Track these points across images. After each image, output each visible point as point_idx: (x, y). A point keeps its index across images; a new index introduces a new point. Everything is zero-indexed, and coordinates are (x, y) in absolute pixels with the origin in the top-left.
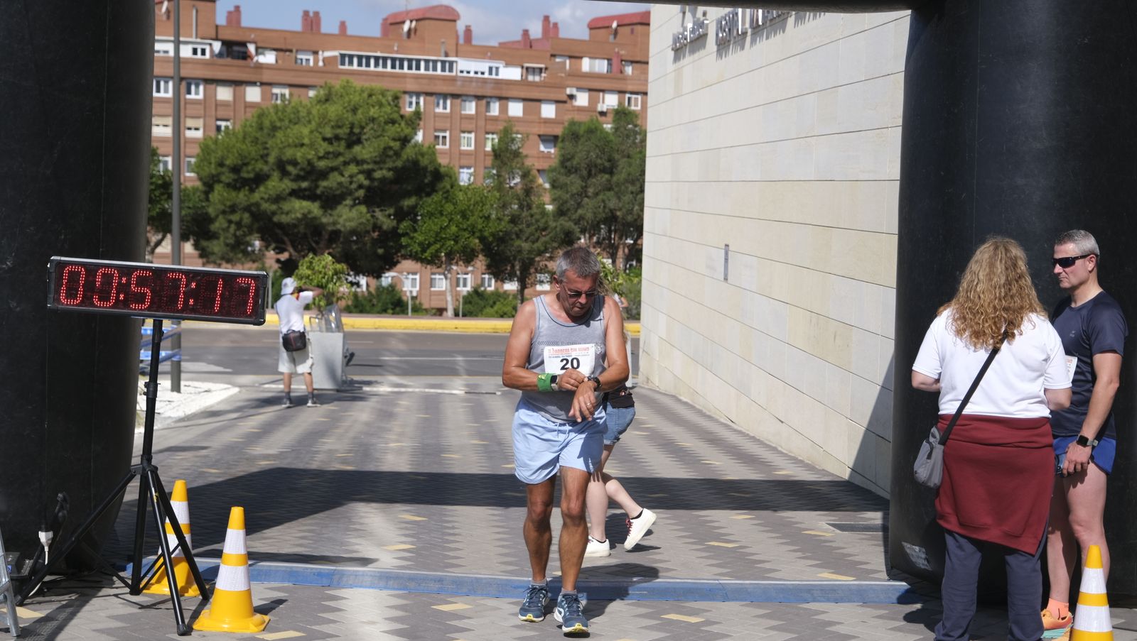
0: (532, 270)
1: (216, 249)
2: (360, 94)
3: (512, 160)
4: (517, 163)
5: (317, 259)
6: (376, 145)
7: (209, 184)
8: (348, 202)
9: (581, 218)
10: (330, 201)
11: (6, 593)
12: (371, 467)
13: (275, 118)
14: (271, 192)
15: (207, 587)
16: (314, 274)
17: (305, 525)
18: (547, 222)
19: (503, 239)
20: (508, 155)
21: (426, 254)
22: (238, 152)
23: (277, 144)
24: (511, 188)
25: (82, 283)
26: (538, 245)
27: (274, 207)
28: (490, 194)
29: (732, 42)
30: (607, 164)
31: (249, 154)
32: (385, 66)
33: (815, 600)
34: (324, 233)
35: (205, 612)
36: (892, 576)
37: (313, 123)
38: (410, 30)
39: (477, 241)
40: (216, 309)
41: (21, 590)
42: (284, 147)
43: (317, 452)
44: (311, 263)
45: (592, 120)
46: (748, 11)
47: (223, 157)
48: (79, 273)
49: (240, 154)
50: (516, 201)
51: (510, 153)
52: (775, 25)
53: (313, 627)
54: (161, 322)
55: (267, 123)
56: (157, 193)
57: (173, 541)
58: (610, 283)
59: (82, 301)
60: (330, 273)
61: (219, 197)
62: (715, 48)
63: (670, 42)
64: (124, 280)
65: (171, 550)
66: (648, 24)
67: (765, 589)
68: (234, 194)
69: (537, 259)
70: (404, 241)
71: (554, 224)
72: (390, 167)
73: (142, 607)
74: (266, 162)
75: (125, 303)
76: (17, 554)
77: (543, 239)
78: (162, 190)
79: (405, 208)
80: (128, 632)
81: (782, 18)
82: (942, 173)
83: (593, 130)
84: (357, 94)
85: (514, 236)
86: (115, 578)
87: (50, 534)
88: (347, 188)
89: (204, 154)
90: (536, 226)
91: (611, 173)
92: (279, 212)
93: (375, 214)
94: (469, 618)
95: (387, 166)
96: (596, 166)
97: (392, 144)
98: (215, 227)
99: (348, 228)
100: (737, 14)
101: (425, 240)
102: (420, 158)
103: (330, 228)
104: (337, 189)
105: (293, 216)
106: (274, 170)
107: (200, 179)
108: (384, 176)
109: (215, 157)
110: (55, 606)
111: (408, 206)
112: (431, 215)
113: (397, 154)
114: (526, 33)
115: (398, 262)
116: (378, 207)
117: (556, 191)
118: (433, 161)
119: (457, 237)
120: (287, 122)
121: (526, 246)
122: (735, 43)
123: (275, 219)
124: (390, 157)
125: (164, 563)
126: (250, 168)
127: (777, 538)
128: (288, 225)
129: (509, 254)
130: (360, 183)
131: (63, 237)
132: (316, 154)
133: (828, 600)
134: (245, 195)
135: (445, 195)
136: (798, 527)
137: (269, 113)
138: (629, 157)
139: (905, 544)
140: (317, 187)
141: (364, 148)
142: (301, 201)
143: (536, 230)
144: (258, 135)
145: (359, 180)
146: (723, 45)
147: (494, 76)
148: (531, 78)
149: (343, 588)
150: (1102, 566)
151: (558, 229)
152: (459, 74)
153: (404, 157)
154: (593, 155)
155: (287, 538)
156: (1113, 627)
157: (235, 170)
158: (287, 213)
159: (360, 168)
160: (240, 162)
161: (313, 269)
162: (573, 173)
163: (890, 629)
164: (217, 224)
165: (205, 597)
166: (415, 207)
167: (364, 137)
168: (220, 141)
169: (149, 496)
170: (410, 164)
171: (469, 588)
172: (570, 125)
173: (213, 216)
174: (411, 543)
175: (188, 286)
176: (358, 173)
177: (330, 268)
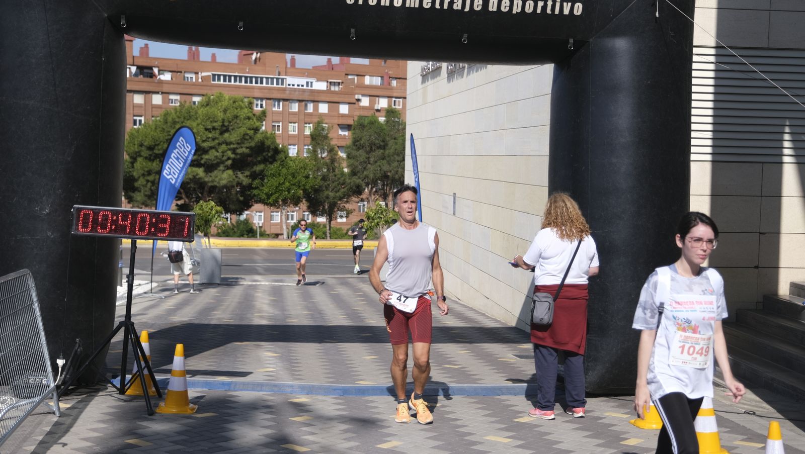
0: (336, 209)
1: (139, 198)
2: (228, 101)
3: (323, 141)
4: (326, 143)
5: (205, 204)
6: (239, 133)
7: (134, 159)
8: (222, 168)
9: (367, 177)
10: (210, 168)
11: (53, 393)
13: (175, 116)
16: (204, 213)
18: (344, 180)
19: (317, 191)
20: (320, 138)
21: (270, 200)
22: (152, 137)
24: (323, 158)
25: (91, 219)
26: (338, 194)
28: (309, 163)
30: (382, 144)
31: (159, 138)
32: (241, 81)
34: (206, 188)
35: (161, 403)
37: (199, 119)
38: (256, 59)
39: (301, 192)
40: (166, 234)
41: (63, 392)
43: (212, 319)
44: (202, 206)
45: (372, 116)
48: (89, 214)
49: (153, 139)
50: (326, 167)
51: (322, 137)
53: (223, 411)
54: (136, 240)
55: (170, 119)
57: (143, 363)
59: (91, 230)
60: (214, 212)
61: (141, 166)
62: (446, 75)
63: (420, 71)
64: (115, 218)
67: (476, 389)
68: (150, 164)
69: (339, 202)
70: (255, 192)
71: (349, 181)
72: (248, 146)
73: (125, 401)
75: (116, 231)
77: (342, 190)
79: (257, 172)
82: (572, 156)
83: (374, 122)
84: (226, 101)
85: (324, 189)
86: (108, 385)
88: (220, 159)
90: (338, 182)
91: (384, 147)
93: (237, 175)
95: (245, 146)
96: (375, 145)
97: (248, 132)
98: (136, 184)
99: (222, 184)
101: (270, 191)
102: (266, 140)
103: (210, 184)
104: (214, 160)
105: (187, 177)
107: (129, 155)
108: (243, 152)
109: (138, 141)
110: (76, 401)
111: (259, 170)
112: (273, 175)
113: (251, 138)
114: (329, 60)
115: (252, 205)
116: (240, 171)
117: (350, 160)
118: (274, 142)
119: (289, 189)
120: (182, 119)
121: (331, 194)
122: (458, 72)
124: (247, 140)
126: (160, 147)
127: (484, 362)
129: (320, 198)
130: (229, 156)
133: (511, 394)
134: (157, 164)
135: (282, 163)
136: (497, 357)
137: (171, 113)
138: (395, 139)
140: (202, 159)
141: (231, 134)
142: (192, 168)
143: (338, 185)
145: (228, 154)
146: (451, 74)
147: (309, 88)
149: (237, 391)
151: (352, 184)
152: (288, 86)
154: (373, 138)
157: (150, 148)
159: (229, 147)
160: (153, 144)
161: (203, 210)
162: (360, 149)
164: (139, 182)
165: (160, 395)
166: (262, 171)
167: (231, 128)
168: (141, 130)
169: (130, 337)
170: (260, 144)
171: (309, 390)
172: (359, 119)
173: (136, 177)
174: (273, 368)
175: (151, 220)
176: (227, 150)
177: (214, 209)
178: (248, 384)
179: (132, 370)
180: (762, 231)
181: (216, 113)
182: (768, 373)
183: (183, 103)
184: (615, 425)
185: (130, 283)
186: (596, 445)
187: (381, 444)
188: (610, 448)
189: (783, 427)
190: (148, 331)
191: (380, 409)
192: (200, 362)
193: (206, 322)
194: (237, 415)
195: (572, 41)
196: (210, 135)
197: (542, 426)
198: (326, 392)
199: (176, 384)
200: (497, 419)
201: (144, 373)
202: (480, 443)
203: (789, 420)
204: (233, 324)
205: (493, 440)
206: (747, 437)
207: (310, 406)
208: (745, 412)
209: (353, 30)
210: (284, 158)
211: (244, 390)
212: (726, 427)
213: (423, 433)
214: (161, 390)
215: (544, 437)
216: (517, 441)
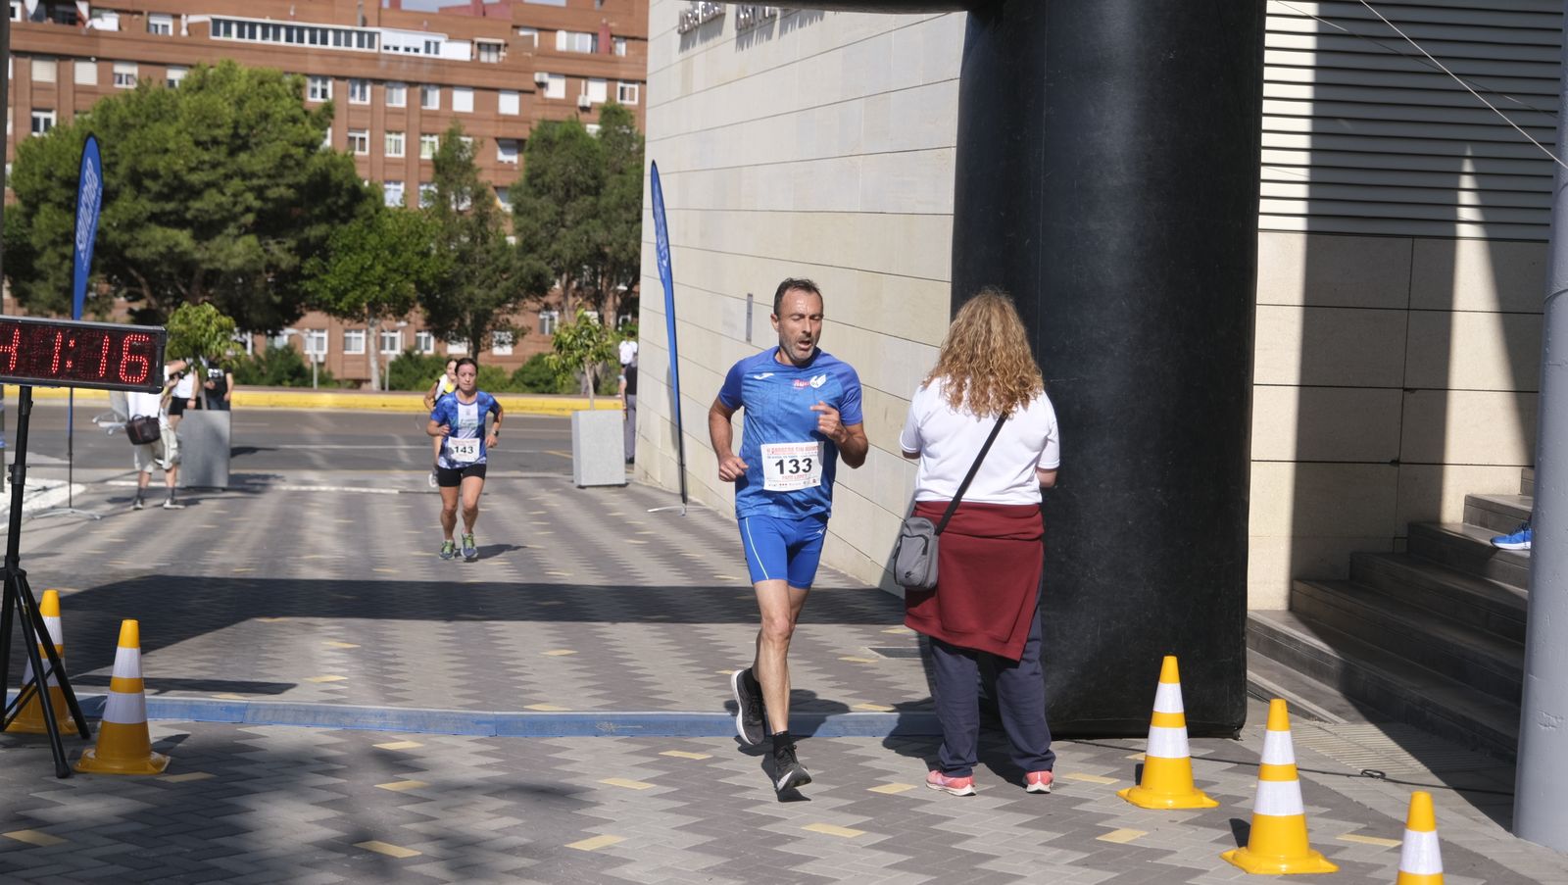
0: (489, 327)
1: (43, 295)
2: (248, 81)
3: (461, 174)
4: (468, 179)
5: (194, 309)
6: (271, 153)
7: (32, 204)
8: (232, 230)
9: (557, 255)
10: (206, 229)
13: (125, 112)
14: (123, 217)
15: (89, 720)
16: (191, 330)
18: (508, 261)
19: (447, 285)
20: (455, 169)
21: (342, 304)
22: (73, 158)
23: (129, 150)
24: (460, 213)
26: (493, 293)
27: (126, 237)
28: (430, 222)
29: (758, 24)
30: (592, 183)
32: (276, 37)
33: (847, 733)
34: (197, 276)
35: (87, 750)
37: (181, 120)
39: (412, 286)
40: (101, 374)
42: (139, 154)
44: (186, 314)
45: (571, 122)
50: (467, 232)
51: (459, 166)
53: (228, 768)
54: (30, 388)
55: (114, 119)
58: (595, 344)
60: (213, 328)
61: (47, 221)
62: (734, 33)
63: (677, 22)
68: (69, 218)
69: (496, 311)
70: (309, 285)
71: (519, 264)
72: (291, 183)
74: (114, 173)
77: (503, 284)
79: (312, 240)
82: (1003, 214)
83: (574, 134)
84: (243, 81)
85: (463, 280)
88: (228, 210)
89: (24, 161)
90: (494, 266)
91: (596, 192)
92: (133, 244)
93: (266, 247)
95: (285, 181)
96: (576, 185)
97: (293, 151)
98: (38, 264)
99: (232, 267)
101: (340, 284)
102: (332, 170)
103: (205, 266)
104: (216, 213)
105: (153, 249)
106: (125, 185)
107: (20, 197)
108: (281, 196)
109: (41, 166)
111: (316, 237)
112: (348, 249)
113: (300, 165)
115: (301, 315)
116: (274, 238)
117: (521, 219)
118: (351, 175)
119: (384, 280)
120: (143, 118)
121: (480, 293)
123: (128, 253)
124: (290, 168)
127: (806, 665)
128: (146, 261)
129: (456, 300)
130: (248, 204)
132: (186, 164)
133: (864, 733)
135: (367, 223)
136: (835, 654)
137: (117, 104)
138: (621, 172)
140: (187, 209)
141: (253, 155)
142: (165, 229)
143: (494, 272)
144: (101, 135)
145: (245, 200)
146: (745, 31)
147: (432, 55)
149: (260, 725)
151: (524, 271)
152: (383, 51)
154: (572, 169)
157: (70, 183)
158: (145, 246)
159: (248, 183)
160: (76, 173)
161: (188, 323)
162: (543, 194)
164: (45, 259)
165: (85, 734)
166: (324, 239)
167: (253, 140)
168: (48, 143)
169: (16, 606)
170: (318, 178)
171: (419, 724)
172: (540, 127)
173: (38, 247)
174: (342, 674)
175: (65, 344)
176: (244, 191)
177: (213, 322)
178: (284, 710)
179: (22, 678)
180: (1407, 386)
181: (220, 107)
182: (1413, 690)
183: (145, 83)
184: (1087, 800)
185: (17, 483)
186: (1044, 844)
187: (577, 841)
188: (1075, 849)
189: (1442, 804)
190: (59, 592)
191: (576, 764)
192: (174, 661)
193: (194, 574)
194: (259, 778)
196: (206, 157)
197: (929, 802)
198: (457, 727)
199: (118, 708)
200: (833, 787)
201: (49, 685)
202: (794, 839)
203: (1456, 789)
204: (254, 576)
205: (823, 832)
206: (1365, 826)
207: (422, 757)
208: (1365, 774)
210: (372, 211)
211: (276, 723)
212: (1323, 805)
213: (671, 816)
214: (86, 719)
215: (934, 827)
216: (874, 834)
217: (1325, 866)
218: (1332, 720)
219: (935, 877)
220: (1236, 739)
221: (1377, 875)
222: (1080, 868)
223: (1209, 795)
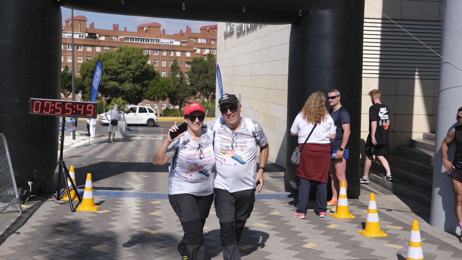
0: (183, 102)
1: (87, 97)
2: (130, 49)
3: (177, 69)
4: (179, 70)
5: (117, 99)
6: (135, 65)
7: (84, 76)
8: (127, 82)
9: (198, 86)
10: (122, 82)
11: (18, 200)
12: (133, 161)
13: (104, 56)
14: (103, 79)
15: (81, 198)
17: (112, 179)
18: (187, 88)
19: (174, 93)
21: (151, 98)
22: (93, 67)
23: (105, 65)
24: (177, 78)
25: (40, 106)
26: (185, 95)
27: (104, 84)
28: (170, 79)
29: (241, 34)
30: (206, 70)
32: (138, 41)
33: (264, 198)
34: (120, 92)
35: (80, 205)
36: (286, 191)
37: (116, 58)
38: (146, 30)
39: (166, 94)
40: (82, 114)
41: (23, 199)
42: (107, 65)
43: (116, 157)
44: (115, 100)
45: (201, 57)
46: (246, 24)
47: (88, 69)
48: (39, 103)
50: (178, 82)
51: (176, 67)
52: (253, 29)
53: (113, 209)
54: (65, 118)
55: (102, 58)
56: (68, 79)
57: (70, 184)
58: (206, 106)
59: (40, 112)
60: (121, 103)
61: (87, 80)
62: (236, 35)
63: (223, 34)
64: (53, 105)
65: (69, 187)
66: (217, 28)
69: (185, 99)
70: (144, 94)
73: (61, 204)
75: (54, 112)
76: (22, 189)
77: (186, 93)
78: (69, 78)
79: (145, 84)
80: (56, 211)
81: (255, 27)
82: (300, 73)
83: (201, 60)
84: (129, 49)
85: (178, 92)
86: (52, 196)
87: (32, 182)
88: (126, 78)
89: (82, 68)
91: (207, 72)
92: (106, 85)
93: (135, 86)
94: (161, 205)
95: (139, 71)
96: (202, 71)
97: (140, 64)
99: (127, 90)
100: (242, 25)
101: (151, 93)
102: (149, 68)
103: (121, 90)
104: (123, 78)
105: (110, 86)
107: (81, 75)
108: (138, 74)
109: (86, 68)
110: (33, 204)
111: (146, 83)
112: (152, 86)
113: (142, 67)
114: (181, 31)
115: (143, 100)
116: (136, 83)
117: (190, 79)
118: (153, 69)
119: (160, 92)
120: (108, 58)
121: (181, 95)
122: (242, 34)
123: (105, 87)
124: (140, 68)
125: (67, 191)
128: (109, 89)
129: (176, 97)
130: (131, 76)
131: (34, 92)
132: (117, 68)
133: (268, 198)
135: (157, 80)
137: (102, 55)
138: (212, 68)
139: (290, 181)
140: (117, 77)
141: (132, 65)
143: (184, 90)
146: (238, 35)
147: (172, 44)
148: (183, 45)
149: (123, 197)
150: (345, 187)
151: (191, 90)
152: (161, 43)
153: (144, 68)
154: (201, 68)
155: (106, 183)
156: (349, 204)
158: (108, 85)
159: (130, 72)
160: (94, 69)
161: (116, 102)
162: (195, 73)
163: (286, 206)
164: (87, 89)
165: (80, 200)
166: (147, 83)
167: (132, 62)
168: (88, 63)
170: (146, 70)
171: (162, 196)
172: (194, 59)
173: (86, 86)
174: (144, 184)
175: (73, 106)
176: (130, 73)
177: (121, 101)
178: (129, 193)
180: (395, 114)
183: (111, 51)
185: (62, 140)
186: (313, 228)
188: (321, 230)
194: (120, 212)
195: (301, 12)
197: (284, 217)
199: (87, 194)
200: (260, 213)
202: (251, 227)
203: (414, 213)
205: (258, 225)
206: (393, 223)
209: (184, 4)
210: (158, 77)
211: (127, 197)
215: (285, 224)
216: (271, 226)
217: (385, 235)
218: (381, 195)
219: (286, 238)
220: (358, 199)
221: (398, 237)
222: (322, 235)
223: (353, 215)
